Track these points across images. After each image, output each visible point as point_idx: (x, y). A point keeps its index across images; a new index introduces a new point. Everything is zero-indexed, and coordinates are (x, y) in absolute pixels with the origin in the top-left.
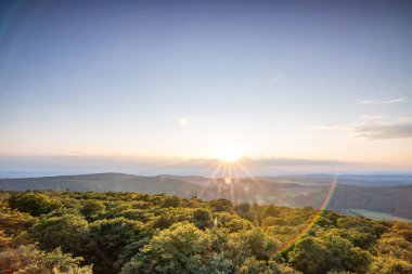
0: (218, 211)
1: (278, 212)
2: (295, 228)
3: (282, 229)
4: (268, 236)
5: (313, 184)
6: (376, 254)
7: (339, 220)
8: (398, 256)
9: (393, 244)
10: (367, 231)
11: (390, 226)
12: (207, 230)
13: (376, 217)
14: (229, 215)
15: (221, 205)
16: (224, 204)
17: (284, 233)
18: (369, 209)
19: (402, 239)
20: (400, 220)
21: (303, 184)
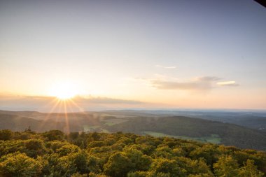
0: (50, 140)
1: (99, 137)
2: (110, 147)
3: (101, 149)
4: (91, 155)
5: (123, 117)
6: (154, 158)
7: (137, 139)
8: (164, 157)
9: (163, 150)
10: (151, 144)
11: (162, 140)
12: (39, 157)
13: (156, 135)
14: (60, 143)
15: (53, 135)
16: (57, 134)
17: (102, 152)
18: (153, 131)
19: (167, 147)
20: (168, 136)
21: (118, 116)
